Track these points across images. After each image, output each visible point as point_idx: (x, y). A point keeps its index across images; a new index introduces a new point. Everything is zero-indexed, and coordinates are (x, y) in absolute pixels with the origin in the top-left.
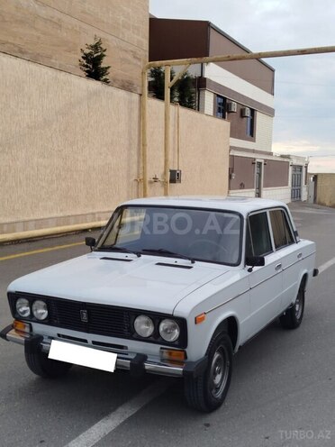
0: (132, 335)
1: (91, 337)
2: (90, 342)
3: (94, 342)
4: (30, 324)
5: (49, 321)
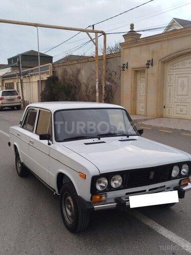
2: (147, 190)
3: (150, 190)
4: (106, 194)
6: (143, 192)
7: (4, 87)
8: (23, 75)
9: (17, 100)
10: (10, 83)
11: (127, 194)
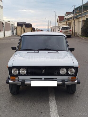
0: (59, 75)
1: (43, 77)
2: (43, 79)
3: (45, 79)
4: (18, 77)
5: (27, 75)
6: (41, 79)
7: (67, 25)
8: (75, 18)
9: (69, 32)
10: (70, 23)
11: (30, 79)
